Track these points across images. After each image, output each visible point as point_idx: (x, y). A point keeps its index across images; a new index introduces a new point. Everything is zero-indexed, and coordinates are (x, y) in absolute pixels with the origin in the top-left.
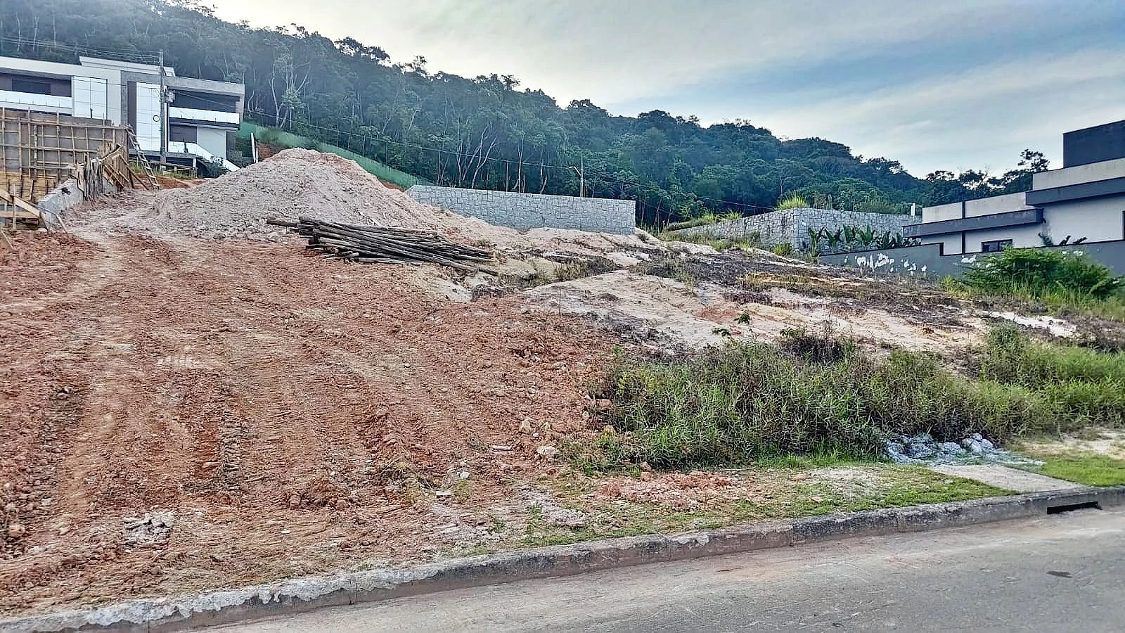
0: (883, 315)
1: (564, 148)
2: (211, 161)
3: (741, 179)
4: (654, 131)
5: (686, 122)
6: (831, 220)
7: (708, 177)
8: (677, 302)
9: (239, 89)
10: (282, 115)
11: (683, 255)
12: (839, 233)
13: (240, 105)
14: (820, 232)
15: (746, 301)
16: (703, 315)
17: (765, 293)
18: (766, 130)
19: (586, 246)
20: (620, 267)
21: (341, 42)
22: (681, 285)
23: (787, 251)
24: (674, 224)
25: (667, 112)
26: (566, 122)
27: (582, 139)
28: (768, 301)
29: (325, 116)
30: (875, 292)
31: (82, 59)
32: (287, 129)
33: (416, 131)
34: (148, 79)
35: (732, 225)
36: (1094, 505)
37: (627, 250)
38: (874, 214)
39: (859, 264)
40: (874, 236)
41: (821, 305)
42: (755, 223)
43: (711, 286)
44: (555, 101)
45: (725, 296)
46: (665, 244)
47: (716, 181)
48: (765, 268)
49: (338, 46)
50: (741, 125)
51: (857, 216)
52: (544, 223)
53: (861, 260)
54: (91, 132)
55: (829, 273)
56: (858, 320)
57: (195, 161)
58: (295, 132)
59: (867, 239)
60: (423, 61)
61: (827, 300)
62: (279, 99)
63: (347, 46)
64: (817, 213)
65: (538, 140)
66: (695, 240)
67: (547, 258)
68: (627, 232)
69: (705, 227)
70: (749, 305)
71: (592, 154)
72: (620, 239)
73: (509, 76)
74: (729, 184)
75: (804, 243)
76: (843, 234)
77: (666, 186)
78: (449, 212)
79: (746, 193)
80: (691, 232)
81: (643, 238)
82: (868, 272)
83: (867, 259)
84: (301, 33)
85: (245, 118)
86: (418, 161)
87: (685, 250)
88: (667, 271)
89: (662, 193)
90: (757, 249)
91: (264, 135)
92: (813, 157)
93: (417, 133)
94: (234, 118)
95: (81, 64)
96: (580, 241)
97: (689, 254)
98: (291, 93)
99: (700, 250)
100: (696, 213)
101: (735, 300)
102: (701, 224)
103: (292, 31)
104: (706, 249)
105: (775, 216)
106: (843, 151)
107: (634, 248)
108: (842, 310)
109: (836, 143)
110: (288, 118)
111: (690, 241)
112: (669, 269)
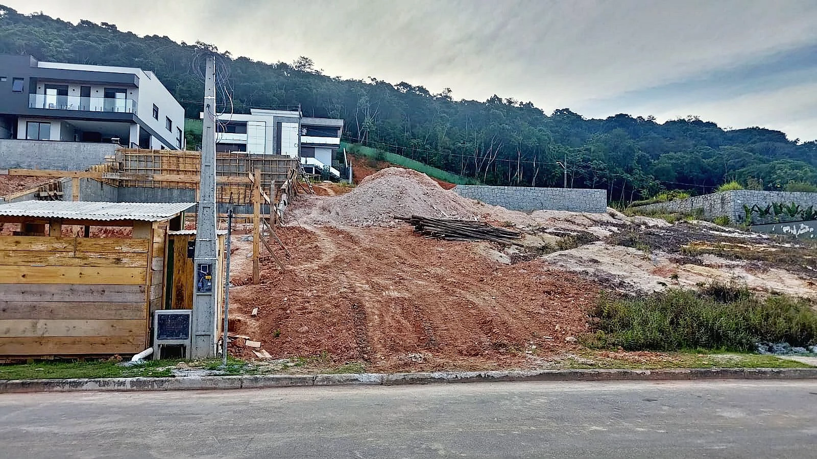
0: (783, 273)
1: (551, 147)
2: (323, 168)
3: (691, 163)
4: (619, 131)
5: (646, 120)
6: (761, 198)
7: (664, 162)
8: (637, 264)
9: (340, 123)
10: (362, 134)
11: (643, 227)
12: (769, 208)
13: (340, 132)
14: (753, 208)
15: (685, 263)
16: (654, 272)
17: (699, 257)
18: (712, 123)
19: (573, 223)
20: (598, 239)
21: (398, 85)
22: (640, 252)
23: (726, 222)
24: (636, 202)
25: (629, 115)
26: (551, 127)
27: (564, 139)
28: (700, 263)
29: (389, 134)
30: (784, 256)
31: (252, 110)
32: (365, 144)
33: (447, 141)
34: (289, 120)
35: (682, 202)
37: (602, 225)
38: (798, 193)
39: (785, 231)
40: (799, 209)
41: (738, 266)
42: (700, 202)
43: (661, 253)
44: (543, 112)
45: (671, 260)
46: (629, 219)
47: (670, 165)
48: (704, 238)
49: (396, 88)
50: (692, 121)
51: (784, 194)
52: (542, 207)
53: (786, 229)
54: (279, 162)
55: (754, 241)
56: (763, 276)
57: (314, 168)
58: (370, 146)
59: (792, 212)
60: (449, 91)
61: (745, 262)
62: (361, 126)
63: (402, 87)
64: (749, 193)
65: (532, 143)
66: (653, 214)
67: (550, 233)
68: (601, 211)
69: (661, 204)
70: (686, 265)
71: (571, 149)
72: (596, 216)
73: (510, 99)
74: (682, 167)
75: (739, 216)
76: (772, 209)
77: (630, 171)
78: (483, 203)
79: (696, 173)
80: (650, 208)
81: (613, 215)
82: (792, 238)
83: (792, 228)
84: (374, 82)
85: (341, 140)
86: (448, 161)
87: (645, 224)
88: (631, 243)
89: (627, 176)
90: (700, 221)
91: (351, 149)
92: (755, 143)
93: (448, 143)
94: (336, 141)
95: (251, 114)
96: (569, 219)
97: (647, 227)
98: (368, 121)
99: (656, 223)
100: (654, 192)
101: (677, 262)
102: (657, 202)
103: (368, 81)
104: (661, 222)
105: (716, 196)
106: (780, 136)
107: (608, 223)
108: (751, 269)
109: (774, 131)
110: (365, 137)
111: (648, 215)
112: (632, 241)
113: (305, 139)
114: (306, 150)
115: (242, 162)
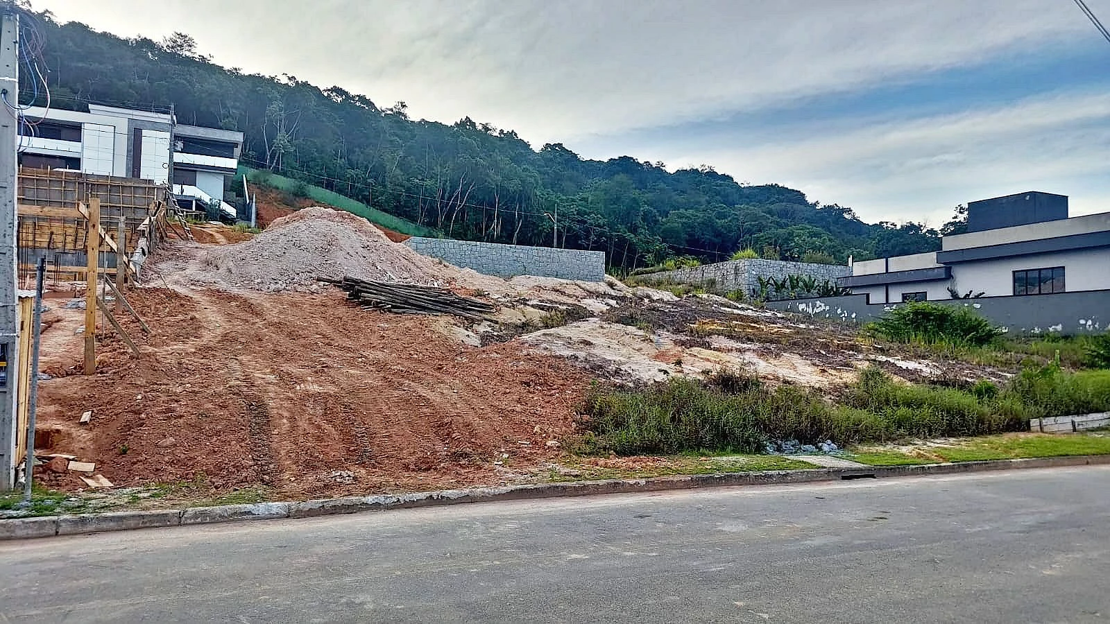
0: (796, 359)
1: (538, 193)
2: (209, 203)
3: (703, 223)
4: (621, 177)
5: (654, 166)
6: (778, 270)
7: (673, 221)
8: (637, 347)
9: (238, 137)
10: (272, 157)
11: (646, 300)
12: (784, 281)
13: (237, 151)
14: (769, 281)
15: (691, 346)
16: (656, 357)
17: (707, 339)
18: (728, 176)
19: (563, 293)
20: (592, 315)
21: (329, 90)
22: (641, 333)
23: (739, 298)
24: (640, 269)
25: (634, 158)
26: (539, 166)
27: (555, 183)
28: (708, 347)
29: (314, 160)
30: (798, 338)
31: (91, 106)
32: (276, 171)
33: (398, 175)
34: (155, 126)
35: (692, 271)
36: (872, 476)
37: (597, 297)
38: (815, 265)
39: (800, 309)
40: (816, 284)
41: (749, 349)
42: (711, 271)
43: (664, 333)
44: (529, 145)
45: (676, 343)
46: (630, 290)
47: (680, 225)
48: (714, 315)
49: (326, 94)
50: (706, 171)
51: (801, 266)
52: (525, 272)
53: (802, 307)
54: (136, 189)
55: (768, 320)
56: (776, 362)
57: (194, 202)
58: (285, 174)
59: (808, 287)
60: (404, 106)
61: (757, 346)
62: (271, 144)
63: (334, 94)
64: (765, 263)
65: (514, 185)
66: (658, 285)
67: (533, 306)
68: (597, 279)
69: (667, 273)
70: (693, 349)
71: (564, 198)
72: (591, 286)
73: (487, 124)
74: (693, 227)
75: (754, 290)
76: (788, 283)
77: (634, 230)
78: (447, 264)
79: (708, 236)
80: (655, 277)
81: (611, 285)
82: (808, 318)
83: (807, 306)
84: (292, 82)
85: (239, 163)
86: (400, 202)
87: (648, 297)
88: (630, 320)
89: (630, 236)
90: (711, 295)
91: (255, 177)
92: (772, 203)
93: (400, 177)
94: (232, 163)
95: (89, 112)
96: (558, 288)
97: (652, 301)
98: (282, 138)
99: (661, 296)
100: (660, 257)
101: (682, 345)
102: (664, 270)
103: (284, 80)
104: (667, 296)
105: (729, 265)
106: (799, 197)
107: (605, 295)
108: (764, 353)
109: (793, 190)
110: (278, 160)
111: (653, 286)
112: (632, 318)
113: (180, 158)
114: (182, 174)
115: (72, 185)
